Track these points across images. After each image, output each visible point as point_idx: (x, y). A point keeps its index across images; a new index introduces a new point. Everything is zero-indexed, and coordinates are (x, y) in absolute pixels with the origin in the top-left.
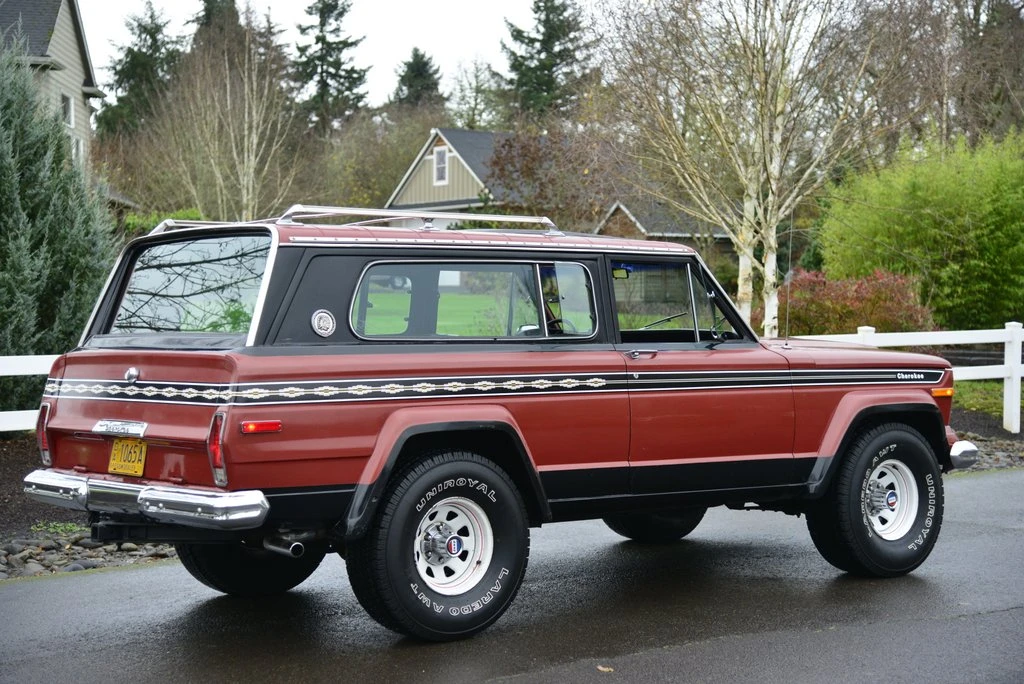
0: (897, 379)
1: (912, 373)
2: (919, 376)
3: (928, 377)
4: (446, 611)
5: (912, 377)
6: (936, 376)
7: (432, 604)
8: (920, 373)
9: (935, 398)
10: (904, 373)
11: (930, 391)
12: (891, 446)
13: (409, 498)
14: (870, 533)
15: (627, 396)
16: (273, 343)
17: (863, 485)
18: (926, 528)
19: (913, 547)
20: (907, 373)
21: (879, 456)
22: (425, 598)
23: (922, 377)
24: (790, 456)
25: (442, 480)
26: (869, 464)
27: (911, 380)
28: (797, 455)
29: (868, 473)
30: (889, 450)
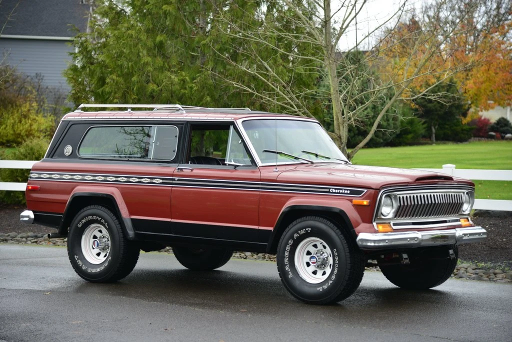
0: (329, 192)
1: (342, 189)
2: (346, 192)
3: (352, 192)
4: (86, 269)
5: (341, 191)
6: (359, 193)
7: (82, 266)
8: (347, 190)
10: (335, 189)
11: (351, 201)
12: (307, 229)
13: (76, 222)
14: (291, 275)
15: (171, 188)
16: (52, 157)
17: (287, 248)
18: (331, 280)
19: (320, 289)
20: (338, 189)
21: (299, 234)
22: (80, 263)
23: (349, 192)
24: (256, 227)
25: (87, 216)
26: (292, 237)
27: (339, 193)
28: (261, 228)
29: (291, 242)
30: (307, 231)
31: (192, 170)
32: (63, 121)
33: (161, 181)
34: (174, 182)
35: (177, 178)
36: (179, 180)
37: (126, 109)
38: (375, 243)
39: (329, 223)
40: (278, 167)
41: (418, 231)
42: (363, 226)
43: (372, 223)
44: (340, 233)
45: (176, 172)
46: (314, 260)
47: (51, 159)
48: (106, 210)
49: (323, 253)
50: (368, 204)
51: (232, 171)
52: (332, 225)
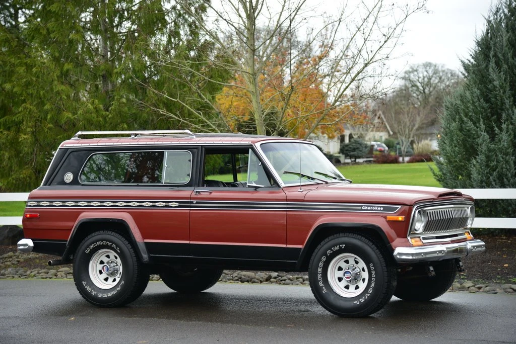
0: (361, 209)
1: (375, 207)
2: (379, 209)
3: (385, 209)
4: (96, 295)
5: (374, 208)
7: (91, 292)
8: (380, 207)
9: (388, 222)
10: (368, 206)
11: (385, 218)
12: (341, 246)
13: (83, 248)
14: (325, 291)
15: (189, 211)
16: (50, 185)
17: (320, 264)
18: (368, 294)
19: (357, 302)
20: (370, 206)
21: (332, 250)
22: (89, 288)
23: (382, 209)
24: (284, 246)
25: (96, 241)
26: (325, 254)
27: (372, 210)
28: (289, 246)
29: (324, 259)
30: (340, 247)
31: (211, 193)
32: (60, 149)
33: (177, 204)
34: (192, 205)
35: (195, 201)
36: (197, 203)
37: (129, 135)
38: (413, 256)
39: (363, 239)
40: (302, 187)
42: (398, 240)
43: (407, 238)
44: (376, 248)
45: (193, 195)
46: (348, 275)
47: (49, 187)
48: (117, 235)
49: (356, 268)
50: (403, 220)
51: (252, 192)
52: (367, 241)
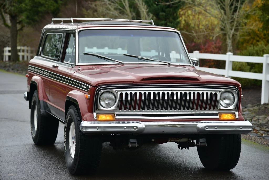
0: (81, 87)
1: (84, 85)
6: (88, 88)
14: (66, 150)
21: (68, 118)
22: (32, 129)
31: (58, 67)
33: (49, 74)
35: (52, 73)
41: (141, 121)
43: (93, 113)
45: (53, 68)
46: (73, 140)
50: (89, 98)
